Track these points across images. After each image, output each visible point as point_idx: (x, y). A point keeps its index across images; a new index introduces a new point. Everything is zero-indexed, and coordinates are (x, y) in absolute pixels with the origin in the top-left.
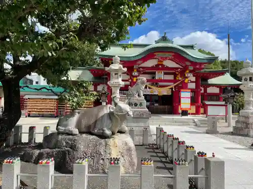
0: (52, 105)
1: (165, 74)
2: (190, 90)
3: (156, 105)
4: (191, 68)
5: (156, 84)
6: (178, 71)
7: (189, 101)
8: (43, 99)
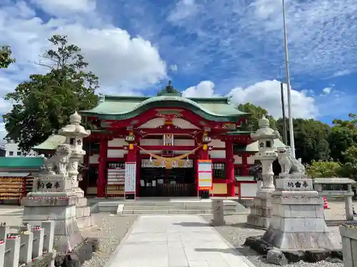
0: (16, 186)
1: (176, 138)
2: (210, 161)
3: (173, 182)
4: (209, 129)
5: (170, 152)
6: (193, 135)
7: (209, 176)
8: (4, 177)
